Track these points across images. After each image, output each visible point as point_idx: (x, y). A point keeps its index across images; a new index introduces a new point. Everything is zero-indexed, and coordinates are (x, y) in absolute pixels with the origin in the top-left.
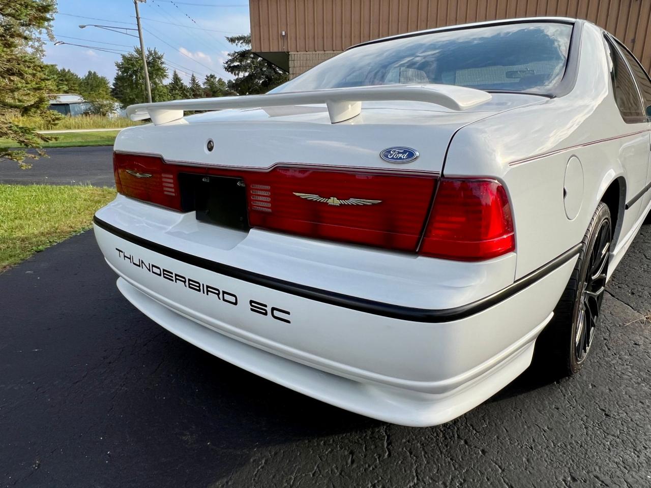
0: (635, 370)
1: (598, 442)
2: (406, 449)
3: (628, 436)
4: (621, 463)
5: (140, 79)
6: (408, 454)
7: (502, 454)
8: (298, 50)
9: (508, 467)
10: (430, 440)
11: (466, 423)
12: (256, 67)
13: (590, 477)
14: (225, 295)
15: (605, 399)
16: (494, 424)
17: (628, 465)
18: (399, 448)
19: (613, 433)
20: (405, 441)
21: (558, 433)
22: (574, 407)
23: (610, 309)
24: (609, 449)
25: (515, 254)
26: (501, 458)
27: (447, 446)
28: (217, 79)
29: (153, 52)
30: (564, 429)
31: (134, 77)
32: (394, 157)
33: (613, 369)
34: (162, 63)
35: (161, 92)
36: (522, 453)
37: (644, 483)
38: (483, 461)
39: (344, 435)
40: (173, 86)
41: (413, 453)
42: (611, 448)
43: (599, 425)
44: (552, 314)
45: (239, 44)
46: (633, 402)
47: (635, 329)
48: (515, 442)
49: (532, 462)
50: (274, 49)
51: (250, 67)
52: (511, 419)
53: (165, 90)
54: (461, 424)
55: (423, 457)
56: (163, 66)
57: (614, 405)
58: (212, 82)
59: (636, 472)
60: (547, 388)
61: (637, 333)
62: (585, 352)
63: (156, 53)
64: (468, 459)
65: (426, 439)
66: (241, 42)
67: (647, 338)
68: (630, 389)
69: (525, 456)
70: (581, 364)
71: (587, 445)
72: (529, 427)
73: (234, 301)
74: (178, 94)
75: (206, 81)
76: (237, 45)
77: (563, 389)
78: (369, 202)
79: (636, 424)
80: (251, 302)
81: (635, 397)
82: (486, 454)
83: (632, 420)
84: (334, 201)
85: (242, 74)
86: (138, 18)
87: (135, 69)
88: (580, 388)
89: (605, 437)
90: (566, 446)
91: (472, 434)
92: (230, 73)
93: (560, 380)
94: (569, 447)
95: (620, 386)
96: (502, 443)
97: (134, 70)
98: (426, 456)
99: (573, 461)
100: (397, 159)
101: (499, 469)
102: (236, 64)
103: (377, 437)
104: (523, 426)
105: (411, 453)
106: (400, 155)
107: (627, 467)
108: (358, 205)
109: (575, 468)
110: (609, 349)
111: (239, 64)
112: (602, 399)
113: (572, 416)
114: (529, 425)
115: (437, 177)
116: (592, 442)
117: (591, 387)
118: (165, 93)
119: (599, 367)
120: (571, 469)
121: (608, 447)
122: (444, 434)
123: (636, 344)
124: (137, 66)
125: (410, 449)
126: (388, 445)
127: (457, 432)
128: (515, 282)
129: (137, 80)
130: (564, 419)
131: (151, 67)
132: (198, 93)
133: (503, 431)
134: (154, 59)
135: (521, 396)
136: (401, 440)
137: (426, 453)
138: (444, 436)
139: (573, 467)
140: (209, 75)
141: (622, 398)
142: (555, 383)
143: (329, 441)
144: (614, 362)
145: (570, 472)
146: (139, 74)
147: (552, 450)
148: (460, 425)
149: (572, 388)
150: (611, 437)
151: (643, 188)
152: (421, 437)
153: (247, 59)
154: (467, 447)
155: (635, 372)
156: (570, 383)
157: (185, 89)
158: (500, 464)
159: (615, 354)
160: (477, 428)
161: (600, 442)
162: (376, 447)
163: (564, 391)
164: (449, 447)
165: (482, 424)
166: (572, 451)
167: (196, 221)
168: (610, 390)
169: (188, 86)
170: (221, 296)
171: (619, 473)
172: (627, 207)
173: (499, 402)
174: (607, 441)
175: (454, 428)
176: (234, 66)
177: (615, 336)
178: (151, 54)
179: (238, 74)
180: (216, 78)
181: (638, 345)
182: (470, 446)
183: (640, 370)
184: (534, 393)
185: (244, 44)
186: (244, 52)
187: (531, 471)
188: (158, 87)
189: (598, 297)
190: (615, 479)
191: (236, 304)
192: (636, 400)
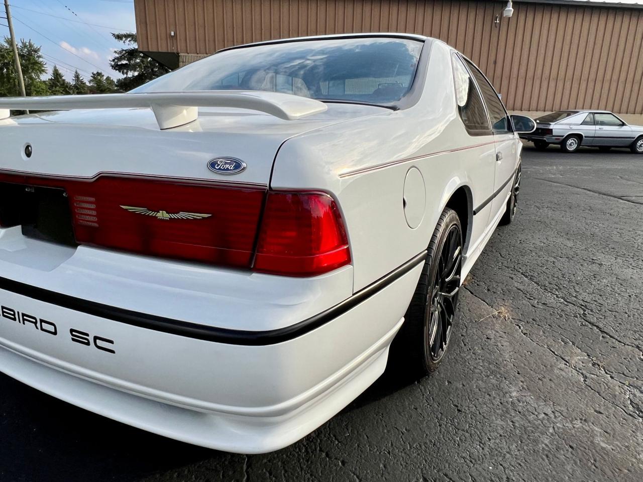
0: (485, 364)
1: (449, 439)
2: (266, 470)
3: (475, 430)
4: (468, 457)
5: (12, 72)
6: (268, 474)
7: (360, 463)
8: (188, 52)
9: (366, 476)
10: (291, 457)
11: (329, 434)
12: (146, 67)
13: (440, 476)
14: (43, 323)
15: (459, 394)
16: (356, 432)
17: (473, 459)
18: (259, 470)
19: (463, 428)
20: (266, 461)
21: (414, 433)
22: (431, 406)
23: (469, 306)
24: (458, 445)
25: (352, 267)
26: (359, 468)
27: (308, 461)
28: (105, 78)
29: (27, 44)
30: (420, 429)
31: (5, 70)
32: (222, 167)
33: (467, 364)
34: (39, 57)
35: (38, 88)
36: (380, 460)
37: (486, 475)
38: (342, 473)
39: (201, 463)
40: (53, 83)
41: (273, 474)
42: (460, 443)
43: (451, 421)
44: (403, 320)
45: (127, 42)
46: (482, 395)
47: (487, 324)
48: (375, 448)
49: (388, 467)
50: (162, 49)
51: (140, 66)
52: (373, 424)
53: (44, 86)
54: (325, 436)
55: (283, 476)
56: (41, 59)
57: (466, 399)
58: (100, 80)
59: (480, 464)
60: (408, 389)
61: (489, 327)
62: (443, 350)
63: (31, 46)
64: (327, 473)
65: (287, 456)
66: (129, 39)
67: (497, 332)
68: (480, 382)
69: (383, 462)
70: (438, 363)
71: (440, 443)
72: (388, 431)
73: (53, 331)
74: (59, 91)
75: (92, 78)
76: (124, 42)
77: (422, 388)
78: (199, 216)
79: (483, 416)
80: (72, 331)
81: (484, 390)
82: (346, 465)
83: (480, 413)
84: (162, 215)
85: (131, 74)
86: (6, 6)
87: (6, 61)
88: (437, 386)
89: (456, 432)
90: (420, 446)
91: (334, 445)
92: (117, 71)
93: (421, 380)
94: (423, 447)
95: (472, 380)
96: (362, 451)
97: (5, 63)
98: (286, 475)
99: (426, 461)
100: (224, 170)
101: (357, 479)
102: (124, 62)
103: (237, 460)
104: (383, 430)
105: (270, 474)
106: (227, 166)
107: (473, 461)
108: (188, 219)
109: (427, 467)
110: (465, 345)
111: (127, 62)
112: (456, 395)
113: (428, 414)
114: (388, 429)
115: (265, 189)
116: (444, 439)
117: (447, 384)
118: (43, 89)
119: (455, 363)
120: (424, 469)
121: (457, 443)
122: (306, 449)
123: (488, 338)
124: (8, 59)
125: (270, 470)
126: (247, 468)
127: (319, 444)
128: (354, 295)
129: (8, 74)
130: (421, 419)
131: (26, 60)
132: (83, 91)
133: (363, 438)
134: (29, 51)
135: (384, 400)
136: (262, 461)
137: (286, 471)
138: (306, 451)
139: (425, 468)
140: (95, 72)
141: (473, 392)
142: (416, 382)
143: (184, 472)
144: (469, 357)
145: (422, 473)
146: (11, 68)
147: (408, 452)
148: (323, 436)
149: (430, 386)
150: (460, 432)
151: (491, 195)
152: (282, 455)
153: (136, 58)
154: (328, 459)
155: (485, 365)
156: (429, 382)
157: (67, 87)
158: (358, 474)
159: (470, 349)
160: (339, 438)
161: (451, 439)
162: (234, 472)
163: (423, 390)
164: (310, 462)
165: (345, 433)
166: (426, 451)
167: (22, 237)
168: (464, 385)
169: (72, 83)
170: (38, 325)
171: (466, 468)
172: (475, 213)
173: (363, 408)
174: (457, 437)
175: (317, 441)
176: (122, 64)
177: (471, 331)
178: (25, 46)
179: (127, 74)
180: (103, 76)
181: (490, 339)
182: (330, 458)
183: (490, 364)
184: (396, 395)
185: (132, 42)
186: (133, 50)
187: (387, 477)
188: (35, 83)
189: (453, 297)
190: (462, 475)
191: (55, 333)
192: (485, 393)
